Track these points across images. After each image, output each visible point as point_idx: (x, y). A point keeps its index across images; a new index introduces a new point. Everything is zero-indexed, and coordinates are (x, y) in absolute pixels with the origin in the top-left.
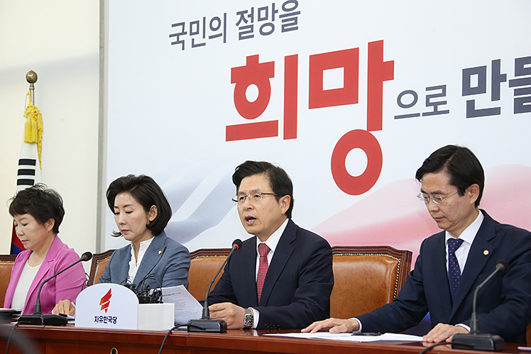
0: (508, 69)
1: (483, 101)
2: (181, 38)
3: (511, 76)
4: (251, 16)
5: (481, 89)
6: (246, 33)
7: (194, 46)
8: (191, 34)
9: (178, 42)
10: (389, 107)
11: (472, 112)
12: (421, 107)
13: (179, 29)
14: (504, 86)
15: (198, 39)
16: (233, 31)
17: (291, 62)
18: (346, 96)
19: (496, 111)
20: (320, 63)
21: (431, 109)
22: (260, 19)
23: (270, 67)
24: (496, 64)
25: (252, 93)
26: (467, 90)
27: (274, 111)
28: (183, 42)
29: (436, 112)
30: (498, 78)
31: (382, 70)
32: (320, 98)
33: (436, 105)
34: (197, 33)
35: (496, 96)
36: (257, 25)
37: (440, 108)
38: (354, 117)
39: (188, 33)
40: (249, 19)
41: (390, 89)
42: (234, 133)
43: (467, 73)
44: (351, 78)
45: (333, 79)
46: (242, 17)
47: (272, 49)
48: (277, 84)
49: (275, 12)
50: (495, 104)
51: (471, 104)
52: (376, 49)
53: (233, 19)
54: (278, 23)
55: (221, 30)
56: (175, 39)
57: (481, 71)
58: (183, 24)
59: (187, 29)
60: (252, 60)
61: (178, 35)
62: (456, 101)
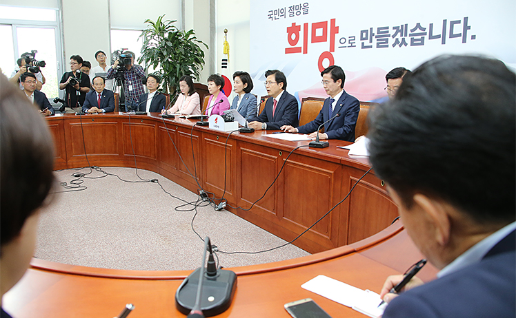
0: (375, 31)
1: (367, 43)
3: (376, 34)
4: (293, 8)
5: (366, 39)
6: (292, 15)
7: (275, 19)
8: (275, 15)
10: (337, 44)
11: (363, 47)
12: (347, 44)
13: (271, 13)
14: (374, 37)
15: (277, 16)
16: (288, 14)
18: (323, 39)
19: (371, 47)
20: (315, 26)
21: (350, 45)
23: (299, 27)
24: (371, 29)
25: (293, 37)
26: (362, 39)
27: (300, 44)
29: (352, 46)
30: (372, 35)
31: (335, 30)
32: (315, 39)
33: (352, 43)
35: (371, 42)
36: (295, 11)
37: (353, 45)
38: (325, 46)
40: (293, 10)
41: (337, 37)
42: (288, 51)
43: (362, 32)
44: (325, 32)
45: (319, 32)
46: (290, 9)
47: (300, 20)
48: (301, 33)
49: (301, 7)
50: (370, 44)
51: (363, 43)
52: (333, 22)
53: (288, 9)
54: (302, 11)
55: (284, 13)
56: (270, 17)
57: (366, 32)
58: (272, 11)
59: (273, 13)
60: (293, 24)
61: (271, 15)
62: (358, 42)
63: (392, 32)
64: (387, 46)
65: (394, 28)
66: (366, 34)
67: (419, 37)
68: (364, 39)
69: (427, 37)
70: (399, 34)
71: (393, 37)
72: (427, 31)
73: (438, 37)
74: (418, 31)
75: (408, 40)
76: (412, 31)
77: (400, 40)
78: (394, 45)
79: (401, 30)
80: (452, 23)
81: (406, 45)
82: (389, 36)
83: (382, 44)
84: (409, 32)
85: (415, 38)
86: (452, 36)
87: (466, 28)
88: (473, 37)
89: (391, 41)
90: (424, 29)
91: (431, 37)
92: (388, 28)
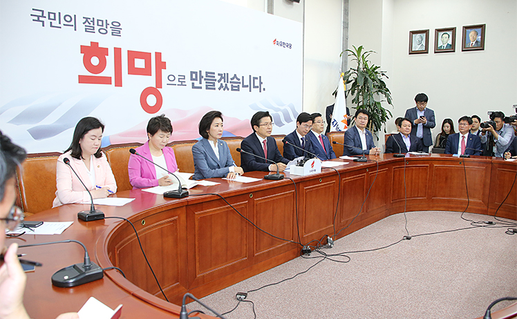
0: (204, 74)
1: (197, 84)
2: (41, 19)
3: (205, 77)
4: (93, 21)
5: (196, 80)
6: (90, 29)
7: (51, 26)
8: (49, 19)
9: (38, 20)
10: (165, 81)
11: (193, 87)
12: (176, 82)
13: (40, 13)
14: (203, 80)
16: (81, 26)
17: (118, 52)
18: (146, 72)
19: (201, 88)
20: (133, 55)
21: (180, 83)
22: (98, 25)
23: (105, 51)
24: (200, 72)
25: (95, 61)
26: (192, 79)
27: (109, 71)
28: (43, 22)
29: (182, 85)
30: (201, 77)
31: (161, 65)
32: (133, 70)
33: (182, 82)
34: (55, 19)
35: (200, 83)
36: (97, 28)
37: (183, 83)
38: (150, 81)
39: (47, 17)
40: (92, 23)
41: (165, 73)
43: (192, 73)
45: (139, 63)
46: (87, 21)
47: (107, 41)
48: (110, 59)
49: (107, 24)
50: (200, 85)
51: (193, 84)
52: (158, 55)
53: (80, 21)
54: (110, 30)
55: (72, 23)
56: (36, 18)
57: (196, 73)
58: (43, 11)
59: (46, 14)
60: (94, 44)
61: (39, 17)
62: (188, 82)
63: (218, 78)
64: (215, 89)
65: (219, 75)
66: (195, 76)
67: (236, 85)
68: (194, 80)
69: (241, 85)
70: (223, 80)
71: (219, 81)
72: (241, 81)
73: (247, 86)
74: (235, 80)
75: (229, 85)
76: (231, 79)
77: (224, 85)
78: (219, 89)
79: (223, 77)
80: (255, 78)
81: (228, 89)
82: (216, 80)
83: (210, 87)
84: (230, 80)
85: (234, 85)
86: (254, 87)
87: (261, 83)
88: (264, 89)
89: (217, 85)
90: (239, 80)
91: (243, 86)
92: (214, 73)
